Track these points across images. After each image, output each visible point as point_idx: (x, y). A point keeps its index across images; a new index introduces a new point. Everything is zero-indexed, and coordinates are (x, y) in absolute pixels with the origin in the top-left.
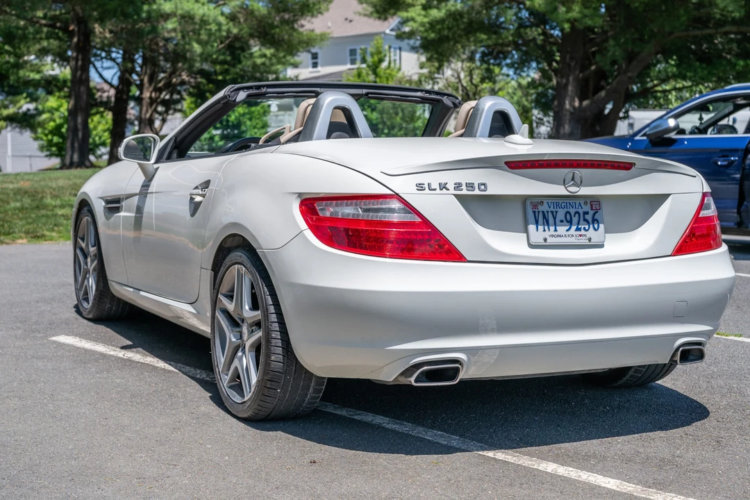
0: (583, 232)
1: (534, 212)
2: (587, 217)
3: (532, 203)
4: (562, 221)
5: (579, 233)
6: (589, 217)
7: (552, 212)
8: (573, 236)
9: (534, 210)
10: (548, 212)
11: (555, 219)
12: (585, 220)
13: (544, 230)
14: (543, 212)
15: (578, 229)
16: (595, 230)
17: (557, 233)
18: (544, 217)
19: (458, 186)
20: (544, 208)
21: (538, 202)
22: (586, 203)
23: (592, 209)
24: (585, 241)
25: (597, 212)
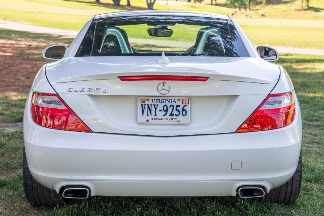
0: (175, 117)
1: (142, 105)
2: (178, 108)
3: (141, 99)
4: (160, 111)
5: (172, 117)
6: (180, 109)
7: (154, 105)
8: (167, 119)
9: (142, 104)
10: (151, 105)
11: (156, 109)
12: (177, 110)
13: (148, 115)
14: (148, 105)
15: (171, 115)
16: (183, 115)
17: (156, 117)
18: (149, 107)
19: (90, 90)
20: (150, 102)
21: (145, 99)
22: (179, 100)
23: (183, 104)
24: (176, 122)
25: (186, 105)
